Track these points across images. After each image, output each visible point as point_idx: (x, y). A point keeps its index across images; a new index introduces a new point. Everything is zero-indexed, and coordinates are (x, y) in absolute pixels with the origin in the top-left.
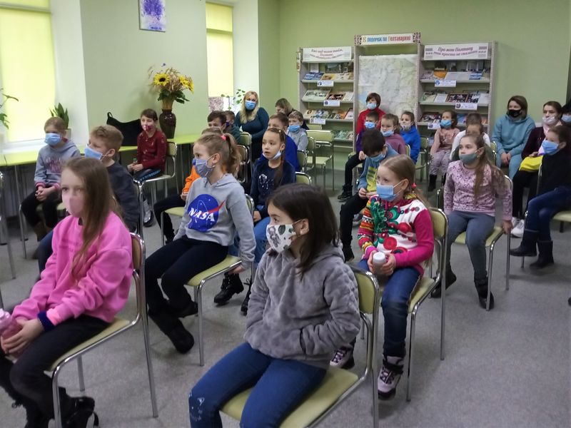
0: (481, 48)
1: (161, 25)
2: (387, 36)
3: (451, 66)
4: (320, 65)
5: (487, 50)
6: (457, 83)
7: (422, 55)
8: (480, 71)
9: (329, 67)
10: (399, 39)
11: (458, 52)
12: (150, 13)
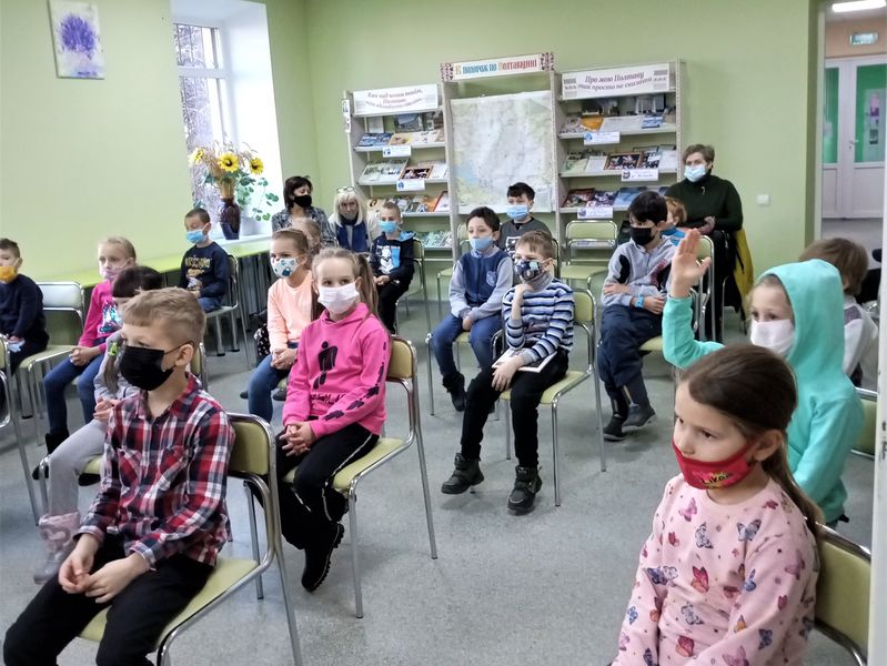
0: (657, 73)
1: (96, 67)
2: (496, 62)
3: (610, 107)
4: (385, 118)
5: (668, 76)
6: (622, 137)
7: (559, 91)
8: (660, 111)
9: (401, 122)
10: (518, 65)
11: (619, 83)
12: (73, 48)
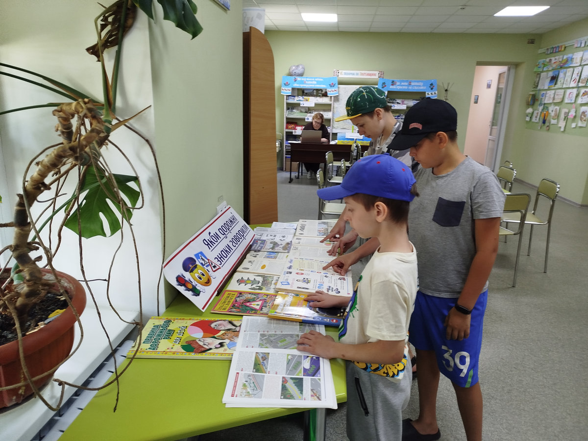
2: (359, 72)
6: (407, 107)
10: (368, 75)
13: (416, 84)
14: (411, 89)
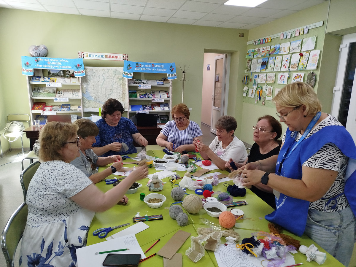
2: (104, 54)
6: (152, 87)
10: (113, 57)
13: (158, 66)
14: (154, 71)
